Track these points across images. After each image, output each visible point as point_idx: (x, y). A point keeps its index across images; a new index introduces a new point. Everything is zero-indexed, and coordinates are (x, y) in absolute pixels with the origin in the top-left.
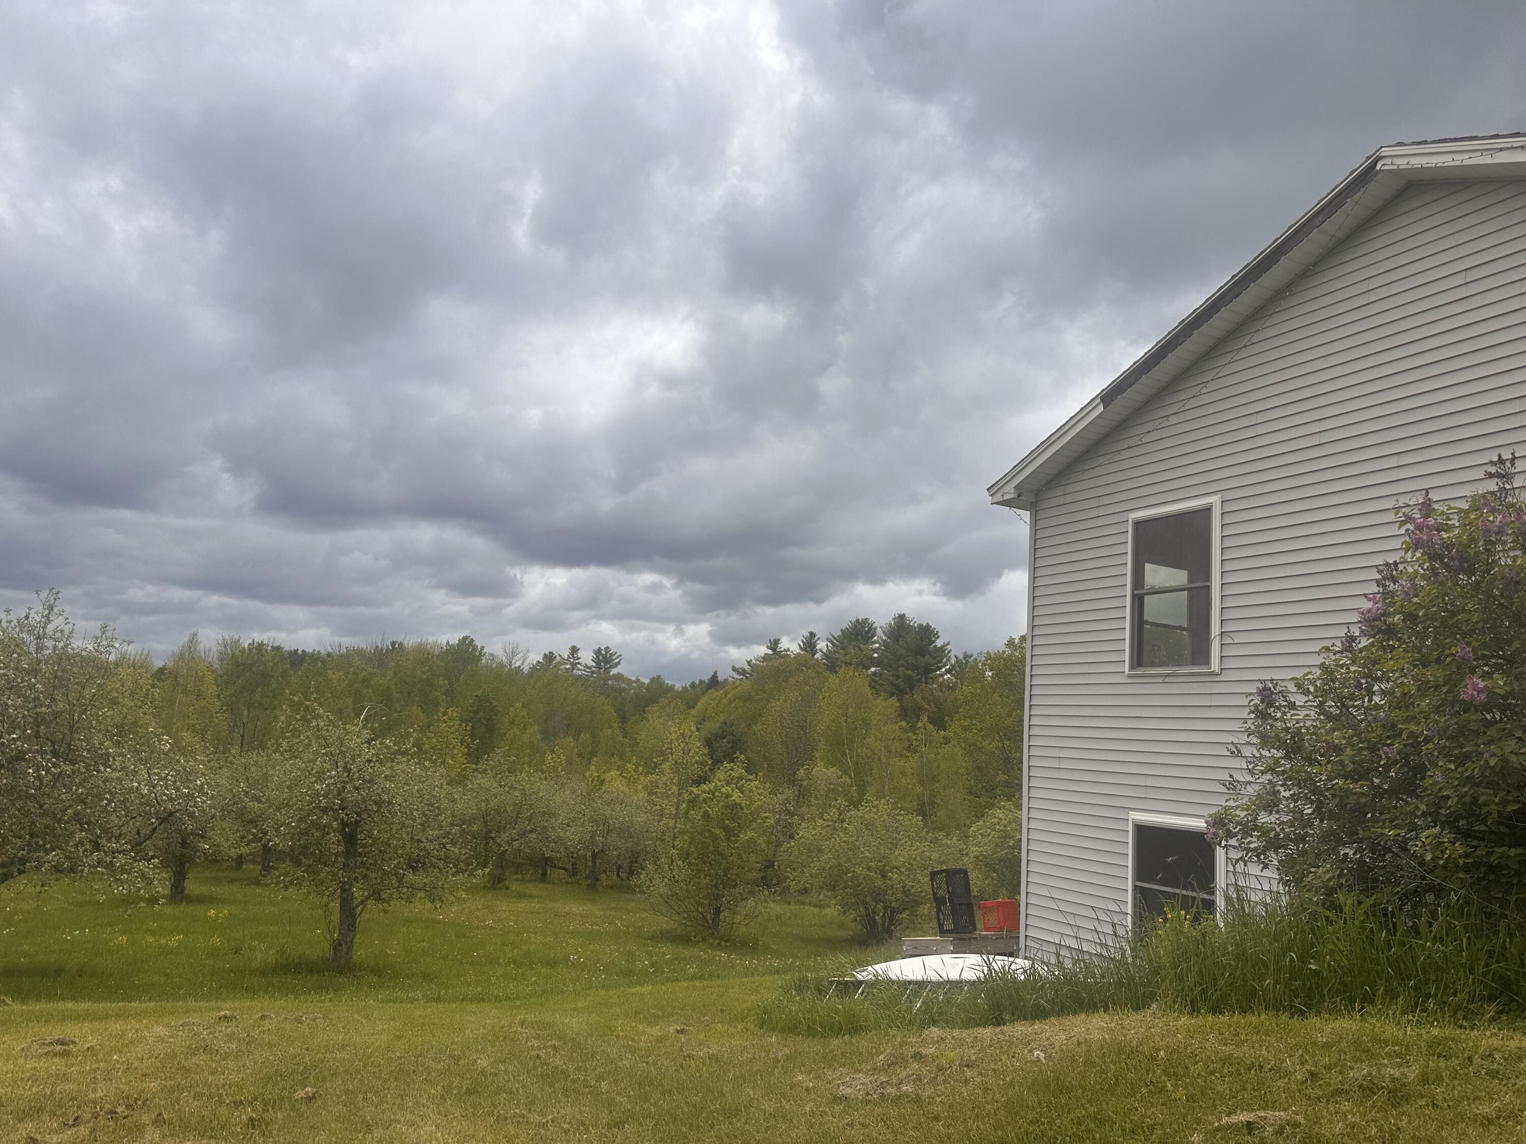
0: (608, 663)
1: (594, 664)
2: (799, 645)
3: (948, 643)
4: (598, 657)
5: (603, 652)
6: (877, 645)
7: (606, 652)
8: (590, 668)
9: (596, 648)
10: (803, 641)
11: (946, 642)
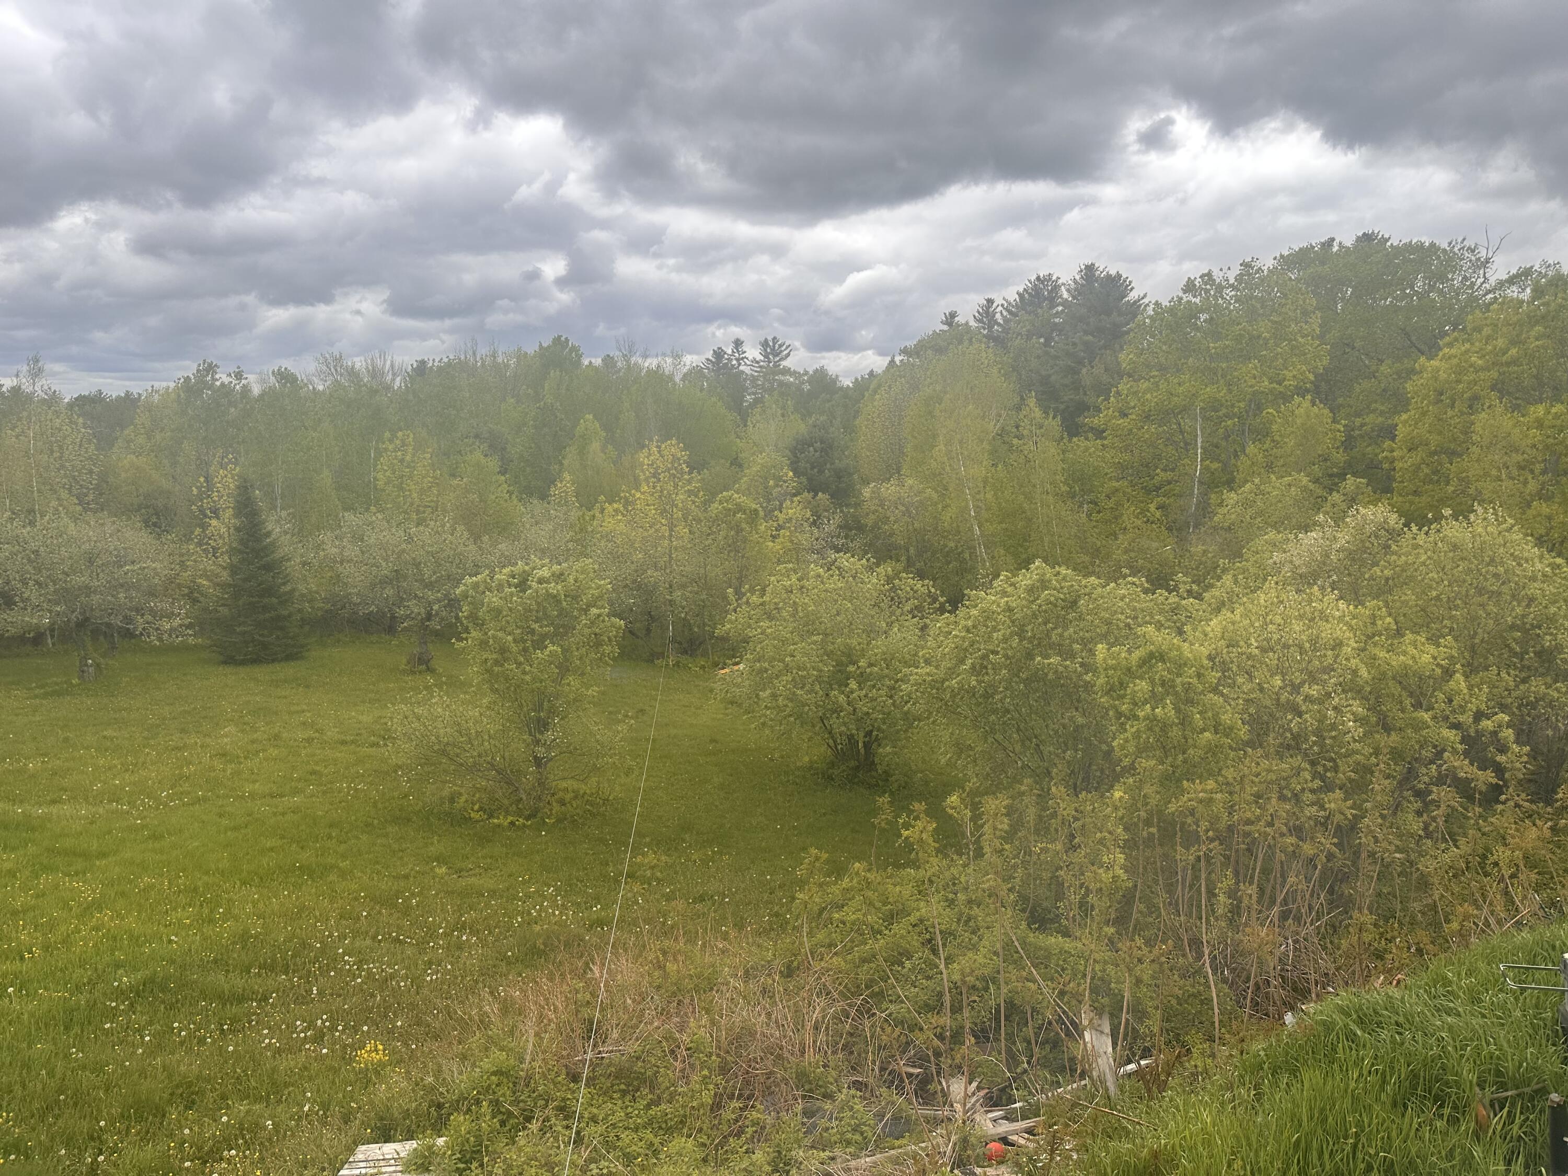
0: (778, 355)
1: (762, 358)
2: (974, 316)
3: (1145, 296)
4: (766, 350)
5: (771, 344)
6: (1060, 308)
7: (774, 344)
8: (757, 362)
9: (763, 340)
10: (979, 312)
11: (1142, 295)
